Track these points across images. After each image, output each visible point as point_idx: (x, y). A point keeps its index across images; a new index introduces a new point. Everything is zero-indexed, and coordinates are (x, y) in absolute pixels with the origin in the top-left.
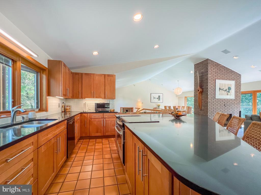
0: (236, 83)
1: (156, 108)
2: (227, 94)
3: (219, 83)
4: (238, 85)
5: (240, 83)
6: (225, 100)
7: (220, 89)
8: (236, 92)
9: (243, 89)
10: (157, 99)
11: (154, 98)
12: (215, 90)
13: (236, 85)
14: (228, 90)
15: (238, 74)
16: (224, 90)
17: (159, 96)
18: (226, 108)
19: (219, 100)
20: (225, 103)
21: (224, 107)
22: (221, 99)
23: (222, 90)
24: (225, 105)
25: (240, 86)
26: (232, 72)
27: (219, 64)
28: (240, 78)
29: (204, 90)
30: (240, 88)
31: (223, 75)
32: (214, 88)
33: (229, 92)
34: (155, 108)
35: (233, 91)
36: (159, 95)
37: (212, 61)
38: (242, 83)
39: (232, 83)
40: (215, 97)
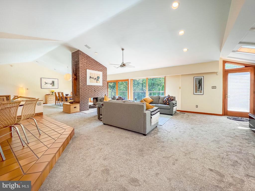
0: (103, 73)
1: (49, 95)
2: (97, 82)
3: (90, 72)
4: (105, 76)
5: (106, 74)
6: (95, 86)
7: (90, 77)
8: (103, 81)
9: (109, 79)
10: (51, 84)
11: (46, 83)
12: (86, 78)
13: (103, 76)
14: (97, 79)
15: (105, 67)
16: (94, 78)
17: (53, 82)
18: (96, 93)
19: (93, 86)
20: (95, 89)
21: (95, 92)
22: (91, 86)
23: (92, 78)
24: (95, 90)
25: (106, 76)
26: (100, 65)
27: (90, 57)
28: (106, 70)
29: (77, 77)
30: (106, 78)
31: (93, 66)
32: (85, 76)
33: (98, 80)
34: (47, 95)
35: (101, 79)
36: (53, 80)
37: (83, 53)
38: (108, 74)
39: (100, 74)
40: (86, 84)
